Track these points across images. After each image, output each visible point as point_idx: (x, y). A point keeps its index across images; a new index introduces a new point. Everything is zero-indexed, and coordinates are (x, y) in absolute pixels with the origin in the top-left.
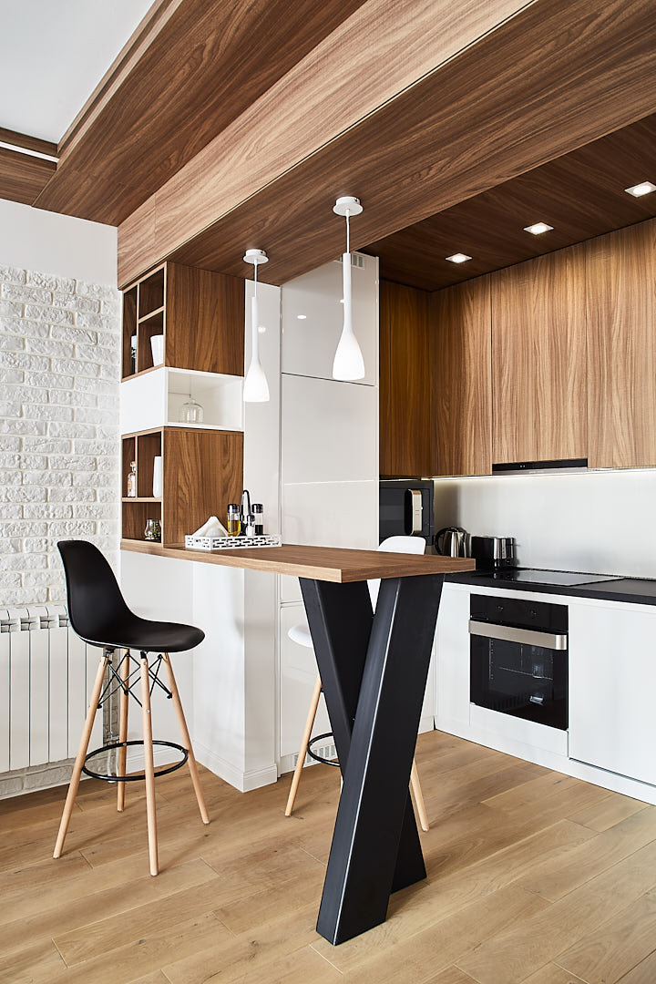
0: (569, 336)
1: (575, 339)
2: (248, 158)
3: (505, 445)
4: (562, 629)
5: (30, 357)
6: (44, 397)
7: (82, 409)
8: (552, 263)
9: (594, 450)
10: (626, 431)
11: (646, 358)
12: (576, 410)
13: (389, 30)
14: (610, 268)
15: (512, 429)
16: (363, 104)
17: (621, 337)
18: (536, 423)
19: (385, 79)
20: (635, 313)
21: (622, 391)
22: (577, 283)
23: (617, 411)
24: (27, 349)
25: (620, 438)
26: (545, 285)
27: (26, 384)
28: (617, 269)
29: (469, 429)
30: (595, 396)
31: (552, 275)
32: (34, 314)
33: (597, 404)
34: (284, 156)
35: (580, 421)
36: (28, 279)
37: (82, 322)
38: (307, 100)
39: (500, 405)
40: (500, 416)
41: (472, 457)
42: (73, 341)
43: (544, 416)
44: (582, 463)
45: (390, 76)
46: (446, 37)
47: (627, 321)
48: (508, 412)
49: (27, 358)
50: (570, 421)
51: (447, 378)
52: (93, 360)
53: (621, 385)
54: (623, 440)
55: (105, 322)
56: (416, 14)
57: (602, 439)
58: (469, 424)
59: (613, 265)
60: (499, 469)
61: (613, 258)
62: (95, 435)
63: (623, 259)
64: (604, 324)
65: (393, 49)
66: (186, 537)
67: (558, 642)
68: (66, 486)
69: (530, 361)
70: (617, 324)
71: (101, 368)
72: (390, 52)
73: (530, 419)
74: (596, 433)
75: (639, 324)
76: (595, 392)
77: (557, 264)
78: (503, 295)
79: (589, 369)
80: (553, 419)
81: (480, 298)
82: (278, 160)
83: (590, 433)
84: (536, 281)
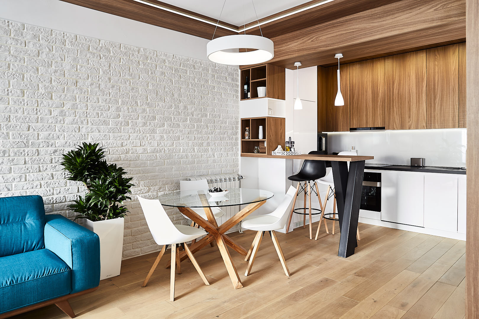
0: (379, 87)
1: (381, 88)
2: (312, 41)
3: (355, 122)
4: (380, 181)
5: (217, 92)
6: (220, 106)
7: (230, 109)
8: (373, 63)
9: (387, 124)
10: (398, 118)
11: (406, 96)
12: (381, 111)
13: (371, 22)
14: (393, 67)
15: (357, 117)
16: (361, 38)
17: (397, 89)
18: (366, 115)
19: (369, 34)
20: (402, 82)
21: (397, 106)
22: (382, 70)
23: (395, 112)
24: (216, 90)
25: (396, 121)
26: (370, 70)
27: (215, 101)
28: (396, 68)
29: (340, 116)
30: (388, 107)
31: (373, 66)
32: (217, 78)
33: (388, 109)
34: (329, 44)
35: (383, 115)
36: (216, 66)
37: (229, 81)
38: (339, 31)
39: (353, 108)
40: (353, 112)
41: (342, 125)
42: (227, 86)
43: (369, 112)
44: (383, 128)
45: (371, 34)
46: (390, 30)
47: (399, 84)
48: (356, 111)
49: (216, 93)
50: (379, 115)
51: (332, 98)
52: (232, 93)
53: (397, 104)
54: (397, 121)
55: (235, 80)
56: (380, 21)
57: (390, 121)
58: (340, 114)
59: (395, 66)
60: (352, 130)
61: (395, 64)
62: (233, 118)
63: (398, 64)
64: (391, 84)
65: (372, 27)
66: (273, 152)
67: (378, 185)
68: (226, 136)
69: (364, 94)
70: (396, 85)
71: (234, 96)
72: (371, 28)
73: (364, 113)
74: (388, 119)
75: (403, 85)
76: (388, 106)
77: (375, 63)
78: (354, 72)
79: (386, 98)
80: (373, 114)
81: (345, 71)
82: (326, 45)
83: (386, 119)
84: (367, 68)
